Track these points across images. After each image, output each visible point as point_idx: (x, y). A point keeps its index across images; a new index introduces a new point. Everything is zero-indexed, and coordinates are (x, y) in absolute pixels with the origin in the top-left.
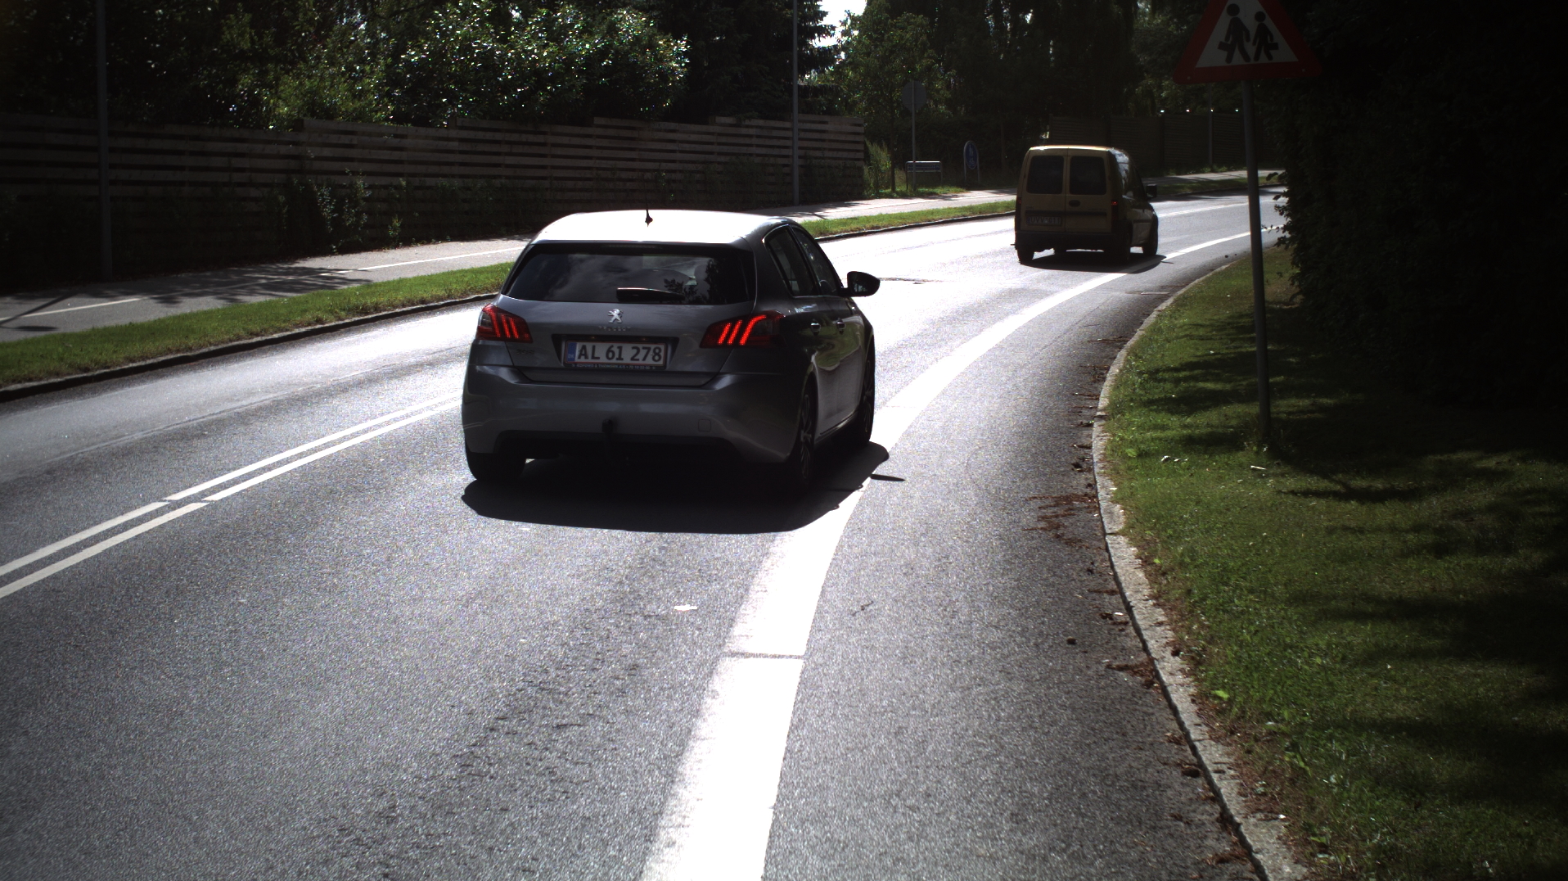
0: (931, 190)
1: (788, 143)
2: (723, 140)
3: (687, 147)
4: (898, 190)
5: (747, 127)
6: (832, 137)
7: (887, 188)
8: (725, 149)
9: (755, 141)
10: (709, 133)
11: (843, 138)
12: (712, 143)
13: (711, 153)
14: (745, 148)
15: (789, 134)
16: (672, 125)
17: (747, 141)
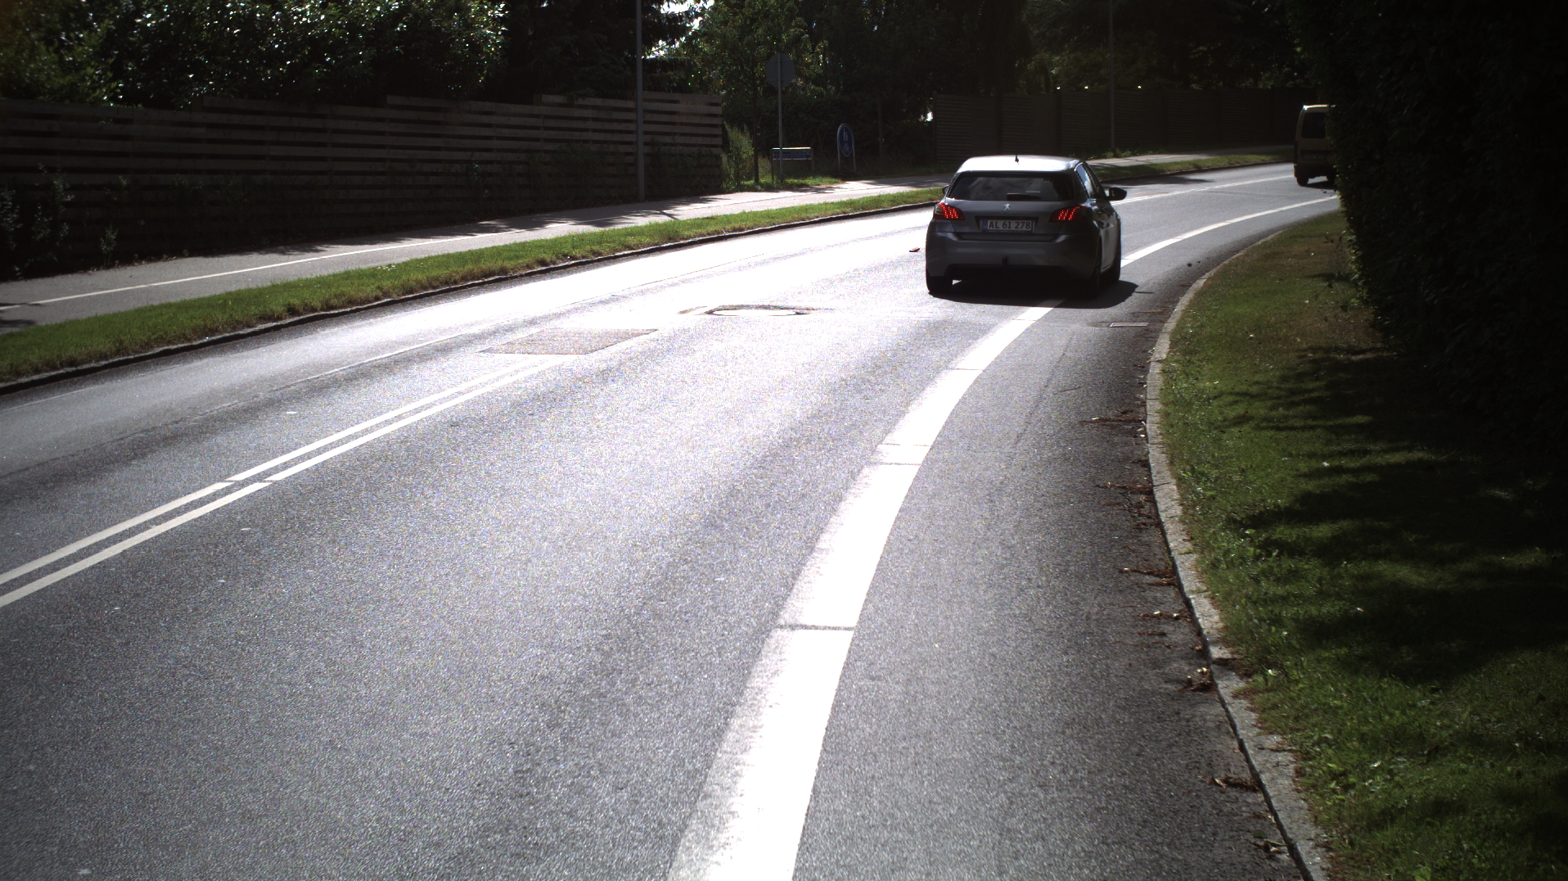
0: (801, 181)
1: (632, 127)
2: (552, 123)
3: (506, 132)
4: (762, 181)
5: (581, 107)
6: (684, 119)
7: (749, 179)
8: (553, 134)
9: (590, 125)
10: (533, 116)
11: (697, 120)
12: (537, 128)
13: (538, 140)
14: (578, 134)
15: (632, 116)
16: (488, 106)
17: (581, 125)
